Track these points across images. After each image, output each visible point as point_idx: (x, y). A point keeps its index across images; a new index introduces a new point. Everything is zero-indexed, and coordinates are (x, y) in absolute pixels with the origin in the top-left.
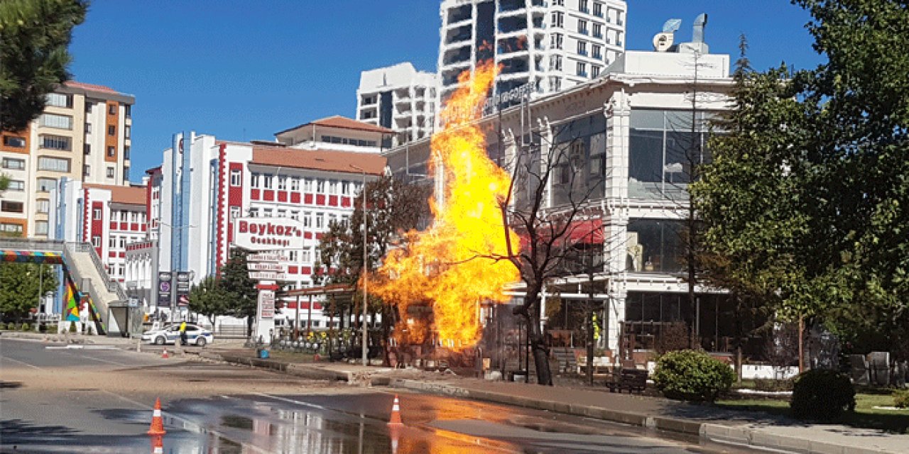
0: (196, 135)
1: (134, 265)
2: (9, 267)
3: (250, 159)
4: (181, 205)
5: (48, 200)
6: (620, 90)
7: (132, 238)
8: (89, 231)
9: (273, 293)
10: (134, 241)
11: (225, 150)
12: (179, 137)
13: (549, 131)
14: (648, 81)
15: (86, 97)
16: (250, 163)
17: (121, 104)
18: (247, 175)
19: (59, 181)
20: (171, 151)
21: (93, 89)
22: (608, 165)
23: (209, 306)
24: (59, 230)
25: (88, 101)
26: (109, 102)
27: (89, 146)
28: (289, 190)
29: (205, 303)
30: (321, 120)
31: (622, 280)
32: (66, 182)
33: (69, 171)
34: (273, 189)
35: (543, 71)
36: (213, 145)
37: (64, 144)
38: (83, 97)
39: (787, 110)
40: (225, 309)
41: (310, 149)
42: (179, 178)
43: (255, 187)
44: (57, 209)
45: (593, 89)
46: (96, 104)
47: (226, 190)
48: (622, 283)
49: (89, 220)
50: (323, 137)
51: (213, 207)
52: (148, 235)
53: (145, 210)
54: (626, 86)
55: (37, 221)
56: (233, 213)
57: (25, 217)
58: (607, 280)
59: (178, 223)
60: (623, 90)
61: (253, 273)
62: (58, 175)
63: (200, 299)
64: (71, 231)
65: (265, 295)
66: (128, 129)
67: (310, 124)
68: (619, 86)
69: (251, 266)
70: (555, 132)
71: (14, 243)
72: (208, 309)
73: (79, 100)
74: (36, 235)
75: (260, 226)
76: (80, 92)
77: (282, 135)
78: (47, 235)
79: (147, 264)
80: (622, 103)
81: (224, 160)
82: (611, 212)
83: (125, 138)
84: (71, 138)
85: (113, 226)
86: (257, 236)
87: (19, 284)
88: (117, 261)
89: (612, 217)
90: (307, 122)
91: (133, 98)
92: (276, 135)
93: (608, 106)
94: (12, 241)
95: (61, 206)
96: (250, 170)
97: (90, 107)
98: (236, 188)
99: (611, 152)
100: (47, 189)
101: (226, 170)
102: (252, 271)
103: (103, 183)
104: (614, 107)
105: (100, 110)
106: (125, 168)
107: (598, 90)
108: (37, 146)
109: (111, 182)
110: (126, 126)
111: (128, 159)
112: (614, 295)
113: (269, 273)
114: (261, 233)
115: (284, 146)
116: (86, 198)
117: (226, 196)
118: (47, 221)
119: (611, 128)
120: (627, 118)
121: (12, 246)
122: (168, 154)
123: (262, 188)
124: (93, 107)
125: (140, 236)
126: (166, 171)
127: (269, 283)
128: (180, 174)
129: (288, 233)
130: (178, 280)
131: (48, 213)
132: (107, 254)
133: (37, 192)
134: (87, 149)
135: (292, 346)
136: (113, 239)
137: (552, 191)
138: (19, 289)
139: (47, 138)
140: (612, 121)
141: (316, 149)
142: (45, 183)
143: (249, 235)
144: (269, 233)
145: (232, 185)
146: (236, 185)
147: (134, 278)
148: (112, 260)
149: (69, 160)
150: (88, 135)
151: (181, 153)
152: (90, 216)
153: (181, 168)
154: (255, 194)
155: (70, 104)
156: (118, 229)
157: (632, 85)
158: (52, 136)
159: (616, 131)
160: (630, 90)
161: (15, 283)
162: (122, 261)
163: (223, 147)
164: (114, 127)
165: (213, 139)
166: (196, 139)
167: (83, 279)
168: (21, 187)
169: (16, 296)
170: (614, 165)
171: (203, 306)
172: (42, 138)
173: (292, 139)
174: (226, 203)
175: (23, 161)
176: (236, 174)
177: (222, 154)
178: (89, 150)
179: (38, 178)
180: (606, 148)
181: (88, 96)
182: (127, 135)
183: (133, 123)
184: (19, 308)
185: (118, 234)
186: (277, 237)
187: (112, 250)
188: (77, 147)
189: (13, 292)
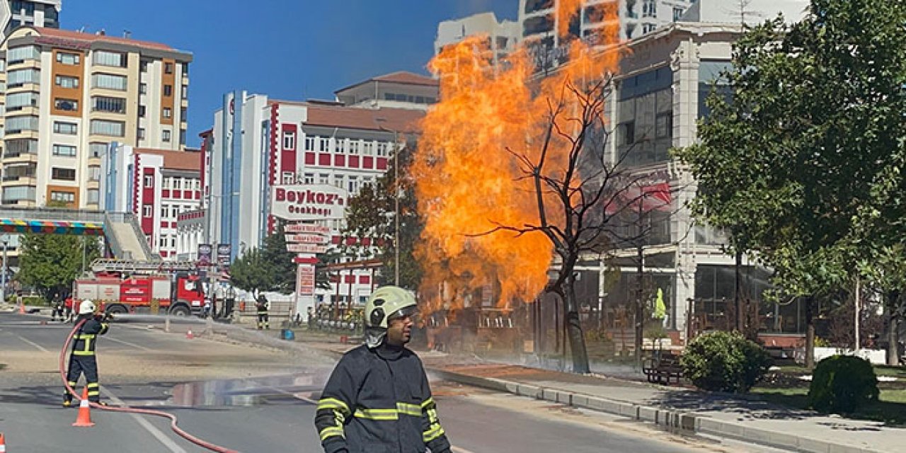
0: (248, 95)
1: (186, 236)
2: (53, 239)
3: (305, 120)
4: (232, 171)
5: (99, 166)
6: (688, 40)
7: (186, 207)
8: (140, 199)
9: (314, 267)
10: (188, 210)
11: (277, 111)
12: (231, 97)
13: (612, 86)
14: (720, 30)
15: (141, 56)
16: (304, 124)
17: (177, 61)
18: (301, 136)
19: (110, 146)
20: (222, 112)
21: (149, 47)
22: (674, 125)
23: (252, 281)
24: (110, 199)
25: (143, 59)
26: (165, 60)
27: (144, 107)
28: (347, 153)
29: (248, 278)
30: (385, 77)
31: (691, 253)
32: (117, 146)
33: (123, 135)
34: (329, 152)
35: (637, 17)
36: (265, 105)
37: (117, 105)
38: (138, 55)
39: (777, 65)
40: (270, 284)
41: (371, 108)
42: (230, 142)
43: (310, 151)
44: (107, 176)
45: (659, 39)
46: (152, 62)
47: (278, 154)
48: (691, 256)
49: (140, 188)
50: (386, 94)
51: (265, 173)
52: (202, 204)
53: (199, 176)
54: (695, 36)
55: (89, 189)
56: (286, 178)
57: (77, 185)
58: (674, 252)
59: (229, 190)
60: (691, 40)
61: (291, 245)
62: (108, 140)
63: (242, 274)
64: (121, 200)
65: (304, 269)
66: (185, 89)
67: (372, 80)
68: (687, 35)
69: (289, 238)
70: (620, 87)
71: (53, 214)
72: (251, 285)
73: (134, 59)
74: (88, 204)
75: (299, 193)
76: (134, 49)
77: (341, 94)
78: (98, 203)
79: (199, 234)
80: (689, 54)
81: (277, 122)
82: (678, 176)
83: (182, 98)
84: (125, 99)
85: (165, 193)
86: (295, 204)
87: (63, 257)
88: (170, 231)
89: (680, 182)
90: (367, 79)
91: (191, 56)
92: (336, 93)
93: (674, 57)
94: (51, 211)
95: (112, 173)
96: (304, 131)
97: (146, 65)
98: (289, 151)
99: (678, 109)
100: (99, 155)
101: (279, 132)
102: (289, 243)
103: (158, 148)
104: (681, 60)
105: (155, 68)
106: (182, 131)
107: (663, 40)
108: (90, 109)
109: (167, 147)
110: (183, 86)
111: (185, 121)
112: (682, 269)
113: (308, 246)
114: (300, 201)
115: (343, 105)
116: (137, 164)
117: (278, 161)
118: (98, 189)
119: (678, 82)
120: (696, 71)
121: (51, 217)
122: (219, 116)
123: (317, 151)
124: (149, 65)
125: (194, 204)
126: (217, 135)
127: (309, 256)
128: (231, 138)
129: (329, 202)
130: (219, 253)
131: (99, 181)
132: (159, 224)
133: (90, 158)
134: (141, 111)
135: (329, 325)
136: (165, 208)
137: (616, 153)
138: (63, 262)
139: (100, 100)
140: (679, 75)
141: (378, 108)
142: (97, 148)
143: (287, 203)
144: (308, 202)
145: (285, 149)
146: (289, 149)
147: (186, 251)
148: (164, 231)
149: (123, 123)
150: (142, 96)
151: (232, 114)
152: (141, 183)
153: (232, 131)
154: (310, 159)
155: (124, 63)
156: (171, 198)
157: (701, 34)
158: (106, 97)
159: (684, 85)
160: (698, 40)
161: (59, 257)
162: (174, 231)
163: (275, 107)
164: (170, 87)
165: (265, 98)
166: (247, 100)
167: (123, 252)
168: (73, 153)
169: (60, 270)
170: (681, 123)
171: (246, 281)
172: (95, 100)
173: (354, 98)
174: (278, 168)
175: (76, 125)
176: (289, 136)
177: (275, 114)
178: (144, 113)
179: (91, 143)
180: (672, 105)
181: (143, 54)
182: (184, 96)
183: (190, 82)
184: (64, 282)
185: (171, 202)
186: (317, 206)
187: (164, 219)
188: (132, 108)
189: (57, 266)
